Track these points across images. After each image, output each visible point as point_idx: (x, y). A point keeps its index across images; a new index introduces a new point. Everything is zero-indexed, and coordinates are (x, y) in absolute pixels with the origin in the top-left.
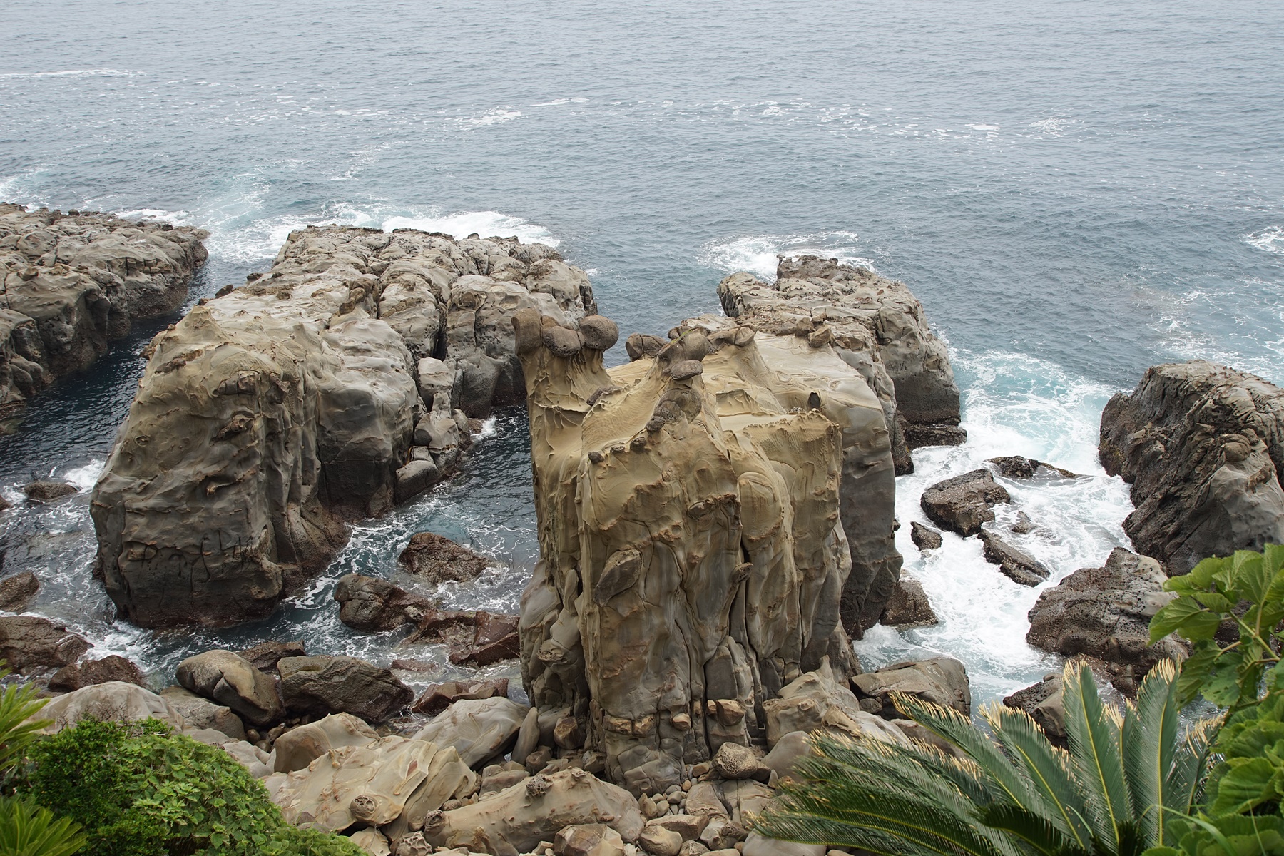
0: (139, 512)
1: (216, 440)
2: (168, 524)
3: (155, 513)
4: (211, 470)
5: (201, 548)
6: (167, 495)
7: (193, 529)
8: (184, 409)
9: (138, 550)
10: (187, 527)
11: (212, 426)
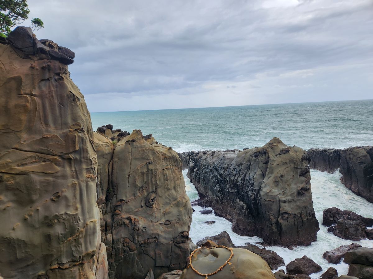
0: (284, 202)
1: (300, 176)
2: (292, 205)
3: (289, 201)
4: (301, 186)
5: (301, 214)
6: (291, 195)
7: (299, 207)
8: (293, 165)
9: (286, 216)
10: (297, 206)
11: (299, 171)
